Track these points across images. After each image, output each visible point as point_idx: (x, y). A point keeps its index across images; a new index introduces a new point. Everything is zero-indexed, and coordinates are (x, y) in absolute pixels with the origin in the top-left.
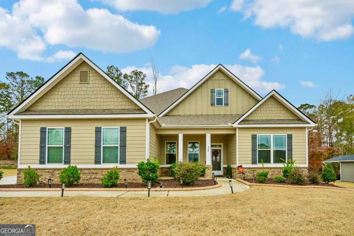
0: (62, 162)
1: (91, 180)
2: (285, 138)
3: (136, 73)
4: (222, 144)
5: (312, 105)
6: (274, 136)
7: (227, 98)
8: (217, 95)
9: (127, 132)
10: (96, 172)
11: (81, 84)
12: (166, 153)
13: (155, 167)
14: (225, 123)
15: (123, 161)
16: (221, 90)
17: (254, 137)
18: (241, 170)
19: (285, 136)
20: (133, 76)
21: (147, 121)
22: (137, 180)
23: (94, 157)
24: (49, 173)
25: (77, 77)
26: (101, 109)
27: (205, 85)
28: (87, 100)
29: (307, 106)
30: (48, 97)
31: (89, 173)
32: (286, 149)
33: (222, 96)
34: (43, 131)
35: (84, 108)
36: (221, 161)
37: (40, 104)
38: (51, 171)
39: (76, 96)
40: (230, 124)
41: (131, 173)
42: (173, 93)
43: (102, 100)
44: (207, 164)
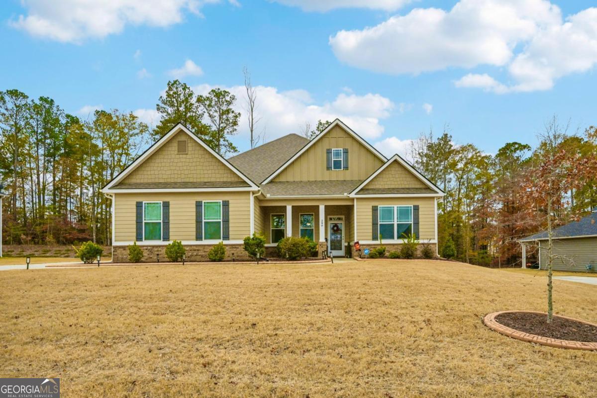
0: (160, 239)
1: (193, 257)
2: (411, 210)
3: (219, 94)
4: (343, 217)
5: (525, 144)
6: (397, 207)
7: (346, 160)
8: (334, 156)
9: (230, 206)
10: (197, 248)
11: (180, 154)
12: (271, 229)
13: (261, 242)
14: (340, 194)
15: (226, 237)
16: (339, 150)
17: (375, 209)
18: (358, 247)
19: (411, 207)
20: (213, 99)
21: (251, 194)
22: (241, 256)
23: (194, 233)
24: (147, 251)
25: (174, 147)
26: (201, 182)
27: (320, 144)
28: (186, 172)
29: (517, 146)
30: (143, 169)
31: (191, 250)
32: (412, 223)
33: (341, 158)
34: (139, 205)
35: (183, 181)
36: (343, 238)
37: (134, 177)
38: (149, 248)
39: (174, 168)
40: (345, 194)
41: (235, 249)
42: (280, 144)
43: (202, 172)
44: (320, 241)
